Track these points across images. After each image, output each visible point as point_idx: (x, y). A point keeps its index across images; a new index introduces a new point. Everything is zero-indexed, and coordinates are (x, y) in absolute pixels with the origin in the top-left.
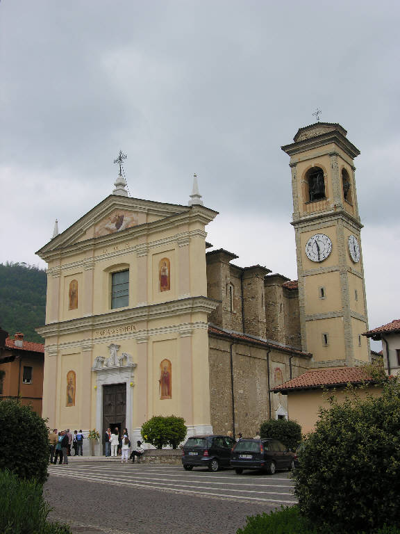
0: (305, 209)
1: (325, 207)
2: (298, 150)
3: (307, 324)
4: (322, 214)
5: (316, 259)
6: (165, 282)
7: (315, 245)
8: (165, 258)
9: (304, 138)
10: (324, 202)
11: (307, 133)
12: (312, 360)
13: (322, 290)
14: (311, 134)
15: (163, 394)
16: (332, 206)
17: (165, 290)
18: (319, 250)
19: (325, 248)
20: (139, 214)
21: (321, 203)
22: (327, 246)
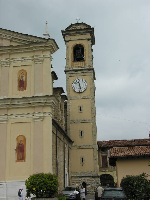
0: (73, 65)
1: (84, 65)
2: (70, 34)
3: (71, 125)
4: (82, 68)
5: (78, 91)
6: (22, 85)
7: (78, 83)
8: (23, 70)
9: (73, 29)
10: (84, 62)
11: (76, 26)
12: (73, 144)
13: (81, 107)
14: (78, 27)
15: (18, 159)
16: (87, 65)
17: (22, 89)
18: (80, 86)
19: (83, 86)
20: (4, 40)
21: (82, 63)
22: (85, 85)
